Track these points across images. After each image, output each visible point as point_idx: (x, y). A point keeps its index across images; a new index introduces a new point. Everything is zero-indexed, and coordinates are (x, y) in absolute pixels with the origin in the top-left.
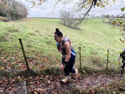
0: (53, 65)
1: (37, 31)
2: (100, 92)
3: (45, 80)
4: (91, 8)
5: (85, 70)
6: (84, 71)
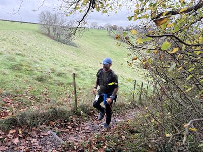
0: (26, 109)
2: (104, 141)
3: (8, 138)
4: (88, 11)
5: (83, 110)
6: (82, 112)
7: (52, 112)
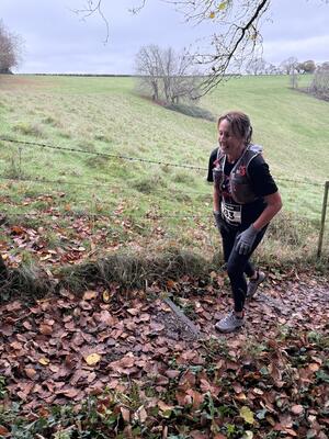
0: (116, 248)
1: (49, 121)
2: (308, 349)
3: (82, 310)
7: (171, 260)
